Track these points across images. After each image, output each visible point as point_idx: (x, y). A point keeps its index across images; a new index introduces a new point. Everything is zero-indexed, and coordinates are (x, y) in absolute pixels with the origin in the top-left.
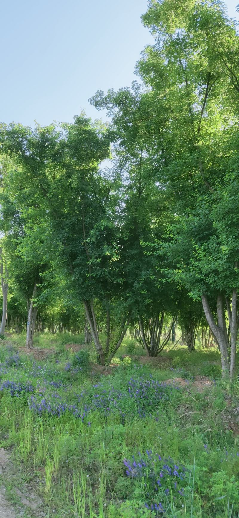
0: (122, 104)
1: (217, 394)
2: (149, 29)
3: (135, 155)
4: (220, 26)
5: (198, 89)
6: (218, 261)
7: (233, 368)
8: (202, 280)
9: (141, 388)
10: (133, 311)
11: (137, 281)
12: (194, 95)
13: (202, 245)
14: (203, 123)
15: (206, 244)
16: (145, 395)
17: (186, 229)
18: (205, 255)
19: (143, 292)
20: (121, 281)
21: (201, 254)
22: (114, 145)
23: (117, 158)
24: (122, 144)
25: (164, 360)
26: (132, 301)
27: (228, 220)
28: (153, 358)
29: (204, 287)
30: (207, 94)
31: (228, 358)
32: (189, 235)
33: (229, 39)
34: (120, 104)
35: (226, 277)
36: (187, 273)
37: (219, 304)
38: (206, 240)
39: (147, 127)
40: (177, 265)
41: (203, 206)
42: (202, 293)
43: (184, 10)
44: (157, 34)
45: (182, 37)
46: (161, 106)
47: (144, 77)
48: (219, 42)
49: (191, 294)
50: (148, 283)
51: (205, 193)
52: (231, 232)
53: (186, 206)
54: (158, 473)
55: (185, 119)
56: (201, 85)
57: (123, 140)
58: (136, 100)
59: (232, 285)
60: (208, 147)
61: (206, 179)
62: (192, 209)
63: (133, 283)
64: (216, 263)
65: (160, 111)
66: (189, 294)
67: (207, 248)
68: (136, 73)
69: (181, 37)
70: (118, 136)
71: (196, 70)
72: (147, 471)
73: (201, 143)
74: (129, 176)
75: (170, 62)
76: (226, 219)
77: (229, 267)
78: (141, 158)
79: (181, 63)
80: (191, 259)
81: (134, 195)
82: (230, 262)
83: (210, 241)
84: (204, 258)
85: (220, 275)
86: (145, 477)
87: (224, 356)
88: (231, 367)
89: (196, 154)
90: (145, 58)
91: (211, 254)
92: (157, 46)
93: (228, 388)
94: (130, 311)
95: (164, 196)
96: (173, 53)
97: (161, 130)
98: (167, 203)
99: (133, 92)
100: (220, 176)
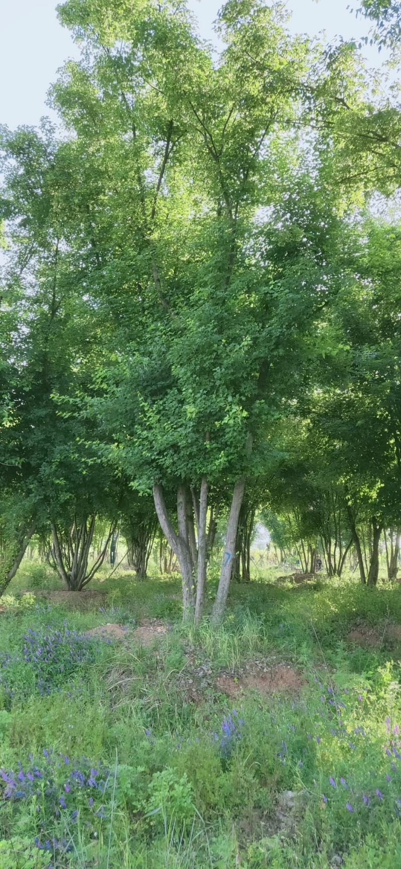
0: (24, 154)
1: (172, 647)
2: (71, 32)
3: (45, 245)
4: (184, 48)
5: (153, 147)
6: (179, 430)
7: (201, 603)
8: (153, 461)
9: (46, 644)
10: (39, 514)
11: (47, 462)
12: (146, 155)
13: (154, 403)
14: (160, 203)
15: (161, 402)
16: (53, 656)
17: (128, 375)
18: (159, 420)
19: (57, 481)
20: (17, 462)
21: (153, 418)
22: (9, 225)
23: (15, 248)
24: (24, 224)
25: (95, 596)
26: (37, 498)
27: (196, 365)
28: (75, 593)
29: (156, 472)
30: (166, 157)
31: (193, 587)
32: (133, 387)
33: (200, 72)
34: (20, 153)
35: (191, 456)
36: (129, 449)
37: (181, 499)
38: (161, 396)
39: (67, 199)
40: (114, 435)
41: (157, 339)
42: (152, 482)
43: (128, 11)
44: (84, 43)
45: (126, 56)
46: (91, 166)
47: (64, 113)
48: (184, 73)
49: (134, 484)
50: (66, 466)
51: (160, 318)
52: (200, 384)
53: (130, 338)
54: (61, 786)
55: (130, 193)
56: (157, 141)
57: (25, 217)
58: (49, 150)
59: (200, 468)
60: (168, 244)
61: (164, 296)
62: (141, 343)
63: (39, 465)
64: (176, 434)
65: (89, 174)
66: (132, 484)
67: (162, 407)
68: (48, 103)
69: (124, 55)
70: (17, 210)
71: (149, 115)
72: (43, 785)
73: (155, 236)
74: (34, 280)
75: (106, 94)
76: (193, 362)
77: (197, 440)
78: (57, 252)
79: (124, 98)
80: (136, 426)
81: (42, 313)
82: (198, 431)
83: (168, 397)
84: (158, 425)
85: (182, 452)
86: (39, 796)
87: (188, 585)
88: (198, 602)
89: (147, 253)
90: (64, 80)
91: (169, 418)
92: (84, 64)
93: (190, 635)
94: (34, 515)
95: (95, 319)
96: (110, 80)
97: (91, 207)
98: (99, 331)
99: (42, 136)
100: (186, 291)
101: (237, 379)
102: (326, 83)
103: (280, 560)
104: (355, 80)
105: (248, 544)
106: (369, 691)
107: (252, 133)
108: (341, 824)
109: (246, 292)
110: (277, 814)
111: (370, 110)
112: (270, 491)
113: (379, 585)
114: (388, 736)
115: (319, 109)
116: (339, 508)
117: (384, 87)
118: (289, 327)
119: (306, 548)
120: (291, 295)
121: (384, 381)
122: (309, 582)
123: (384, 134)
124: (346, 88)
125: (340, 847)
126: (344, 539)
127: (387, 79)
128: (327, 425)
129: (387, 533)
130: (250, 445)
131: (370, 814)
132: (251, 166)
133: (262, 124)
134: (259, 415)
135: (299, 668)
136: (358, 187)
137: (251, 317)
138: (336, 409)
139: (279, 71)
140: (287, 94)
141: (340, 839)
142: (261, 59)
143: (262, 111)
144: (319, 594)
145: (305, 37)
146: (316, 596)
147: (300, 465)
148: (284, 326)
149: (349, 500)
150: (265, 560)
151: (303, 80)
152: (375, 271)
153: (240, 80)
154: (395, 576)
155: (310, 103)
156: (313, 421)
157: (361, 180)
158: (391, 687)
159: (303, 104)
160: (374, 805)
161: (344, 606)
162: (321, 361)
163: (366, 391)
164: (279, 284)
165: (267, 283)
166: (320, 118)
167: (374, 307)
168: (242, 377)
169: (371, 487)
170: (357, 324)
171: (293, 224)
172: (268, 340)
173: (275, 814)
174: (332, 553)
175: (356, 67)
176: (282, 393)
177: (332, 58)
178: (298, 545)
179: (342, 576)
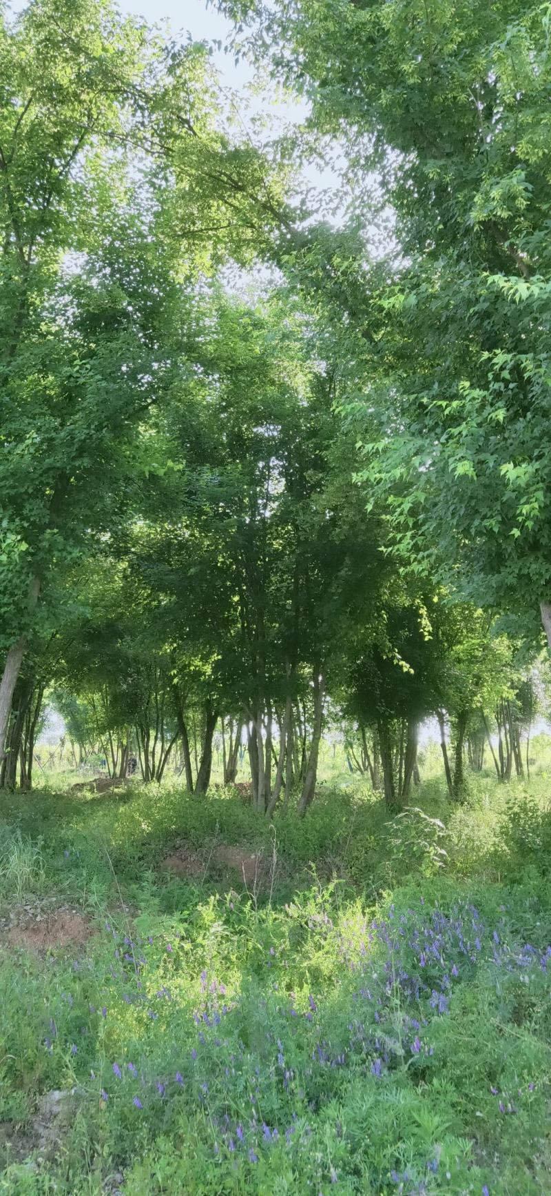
101: (20, 495)
102: (166, 93)
103: (78, 760)
104: (206, 97)
105: (31, 738)
106: (183, 938)
107: (58, 139)
108: (126, 1127)
109: (40, 371)
110: (36, 1126)
111: (224, 144)
112: (67, 662)
113: (211, 792)
114: (203, 998)
115: (156, 127)
116: (164, 687)
117: (244, 116)
118: (99, 428)
119: (115, 744)
120: (104, 384)
121: (229, 517)
122: (116, 790)
123: (240, 180)
124: (192, 106)
125: (121, 1162)
126: (169, 730)
127: (247, 107)
128: (149, 572)
129: (226, 722)
130: (35, 593)
131: (166, 1108)
132: (56, 187)
133: (75, 131)
134: (50, 551)
135: (88, 913)
136: (204, 247)
137: (46, 408)
138: (165, 550)
139: (100, 60)
140: (112, 96)
141: (123, 1149)
142: (76, 36)
143: (73, 110)
144: (126, 806)
145: (142, 22)
146: (121, 809)
147: (111, 625)
148: (93, 427)
149: (175, 676)
150: (56, 760)
151: (136, 81)
152: (222, 365)
153: (44, 59)
154: (233, 781)
155: (143, 116)
156: (131, 566)
157: (209, 238)
158: (212, 930)
159: (134, 115)
160: (172, 1095)
161: (160, 822)
162: (144, 481)
163: (205, 528)
164: (88, 366)
165: (71, 363)
166: (156, 140)
167: (222, 416)
168: (26, 492)
169: (205, 659)
170: (198, 436)
171: (114, 283)
172: (70, 443)
173: (32, 1128)
174: (150, 749)
175: (207, 80)
176: (86, 522)
177: (176, 61)
178: (103, 738)
179: (162, 781)
